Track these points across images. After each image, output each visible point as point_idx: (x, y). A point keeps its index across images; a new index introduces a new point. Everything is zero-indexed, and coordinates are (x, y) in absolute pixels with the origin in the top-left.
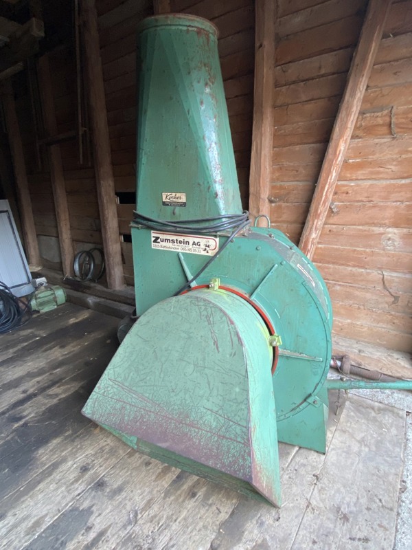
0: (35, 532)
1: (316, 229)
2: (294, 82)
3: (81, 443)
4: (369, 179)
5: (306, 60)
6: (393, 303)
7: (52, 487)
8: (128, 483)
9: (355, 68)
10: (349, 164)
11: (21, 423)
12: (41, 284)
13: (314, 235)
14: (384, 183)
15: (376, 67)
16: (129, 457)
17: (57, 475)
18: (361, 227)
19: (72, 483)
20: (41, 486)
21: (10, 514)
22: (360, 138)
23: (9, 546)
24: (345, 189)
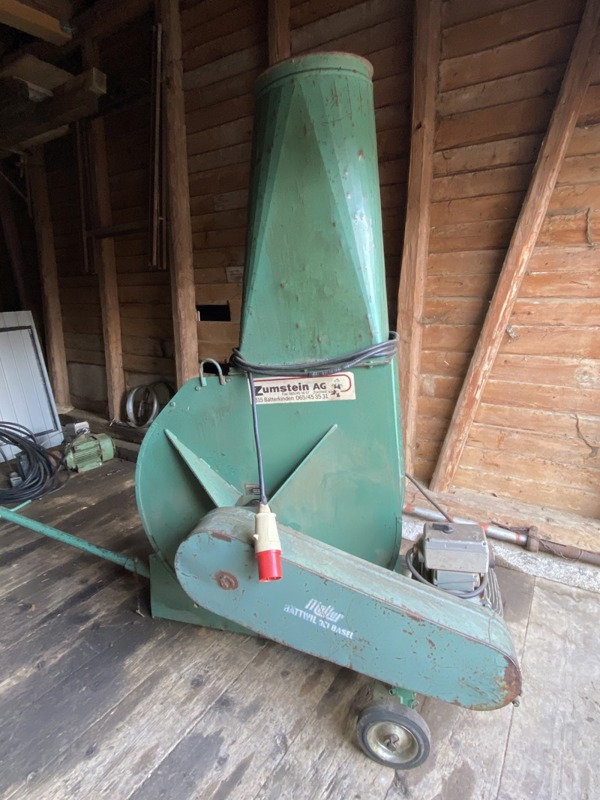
0: (146, 770)
1: (489, 359)
2: (460, 173)
3: (182, 648)
4: (558, 297)
5: (475, 146)
6: (591, 455)
7: (156, 708)
8: (264, 699)
9: (543, 160)
10: (532, 277)
11: (90, 623)
12: (82, 431)
13: (486, 367)
14: (578, 302)
15: (567, 160)
16: (256, 666)
17: (159, 693)
18: (547, 358)
19: (184, 703)
20: (140, 708)
21: (103, 747)
22: (547, 245)
23: (113, 790)
24: (526, 308)
